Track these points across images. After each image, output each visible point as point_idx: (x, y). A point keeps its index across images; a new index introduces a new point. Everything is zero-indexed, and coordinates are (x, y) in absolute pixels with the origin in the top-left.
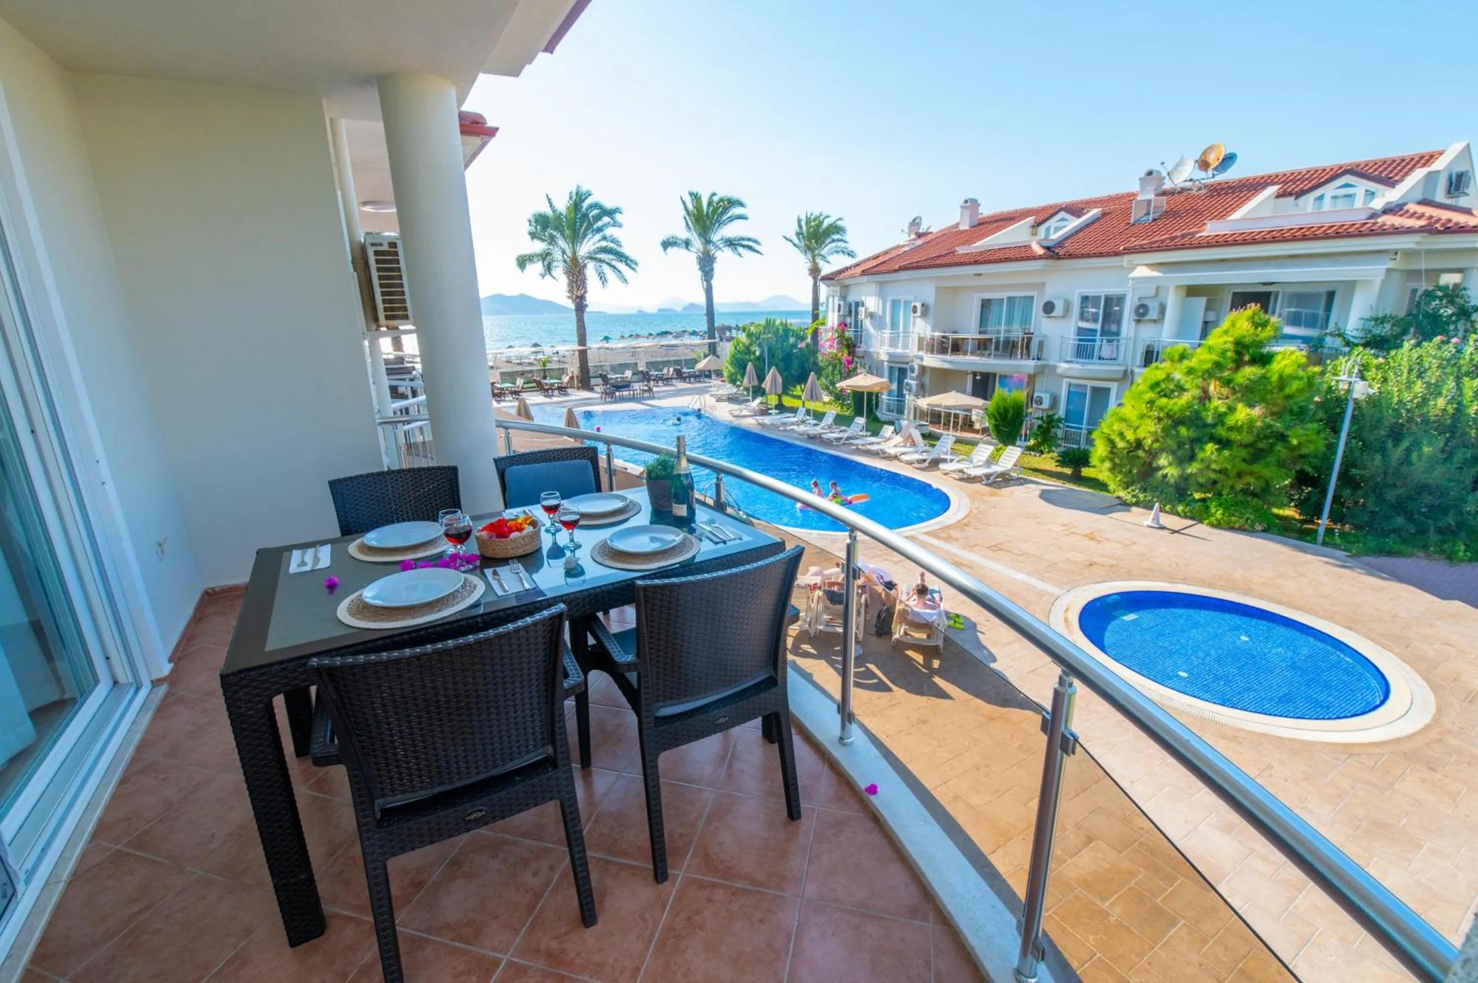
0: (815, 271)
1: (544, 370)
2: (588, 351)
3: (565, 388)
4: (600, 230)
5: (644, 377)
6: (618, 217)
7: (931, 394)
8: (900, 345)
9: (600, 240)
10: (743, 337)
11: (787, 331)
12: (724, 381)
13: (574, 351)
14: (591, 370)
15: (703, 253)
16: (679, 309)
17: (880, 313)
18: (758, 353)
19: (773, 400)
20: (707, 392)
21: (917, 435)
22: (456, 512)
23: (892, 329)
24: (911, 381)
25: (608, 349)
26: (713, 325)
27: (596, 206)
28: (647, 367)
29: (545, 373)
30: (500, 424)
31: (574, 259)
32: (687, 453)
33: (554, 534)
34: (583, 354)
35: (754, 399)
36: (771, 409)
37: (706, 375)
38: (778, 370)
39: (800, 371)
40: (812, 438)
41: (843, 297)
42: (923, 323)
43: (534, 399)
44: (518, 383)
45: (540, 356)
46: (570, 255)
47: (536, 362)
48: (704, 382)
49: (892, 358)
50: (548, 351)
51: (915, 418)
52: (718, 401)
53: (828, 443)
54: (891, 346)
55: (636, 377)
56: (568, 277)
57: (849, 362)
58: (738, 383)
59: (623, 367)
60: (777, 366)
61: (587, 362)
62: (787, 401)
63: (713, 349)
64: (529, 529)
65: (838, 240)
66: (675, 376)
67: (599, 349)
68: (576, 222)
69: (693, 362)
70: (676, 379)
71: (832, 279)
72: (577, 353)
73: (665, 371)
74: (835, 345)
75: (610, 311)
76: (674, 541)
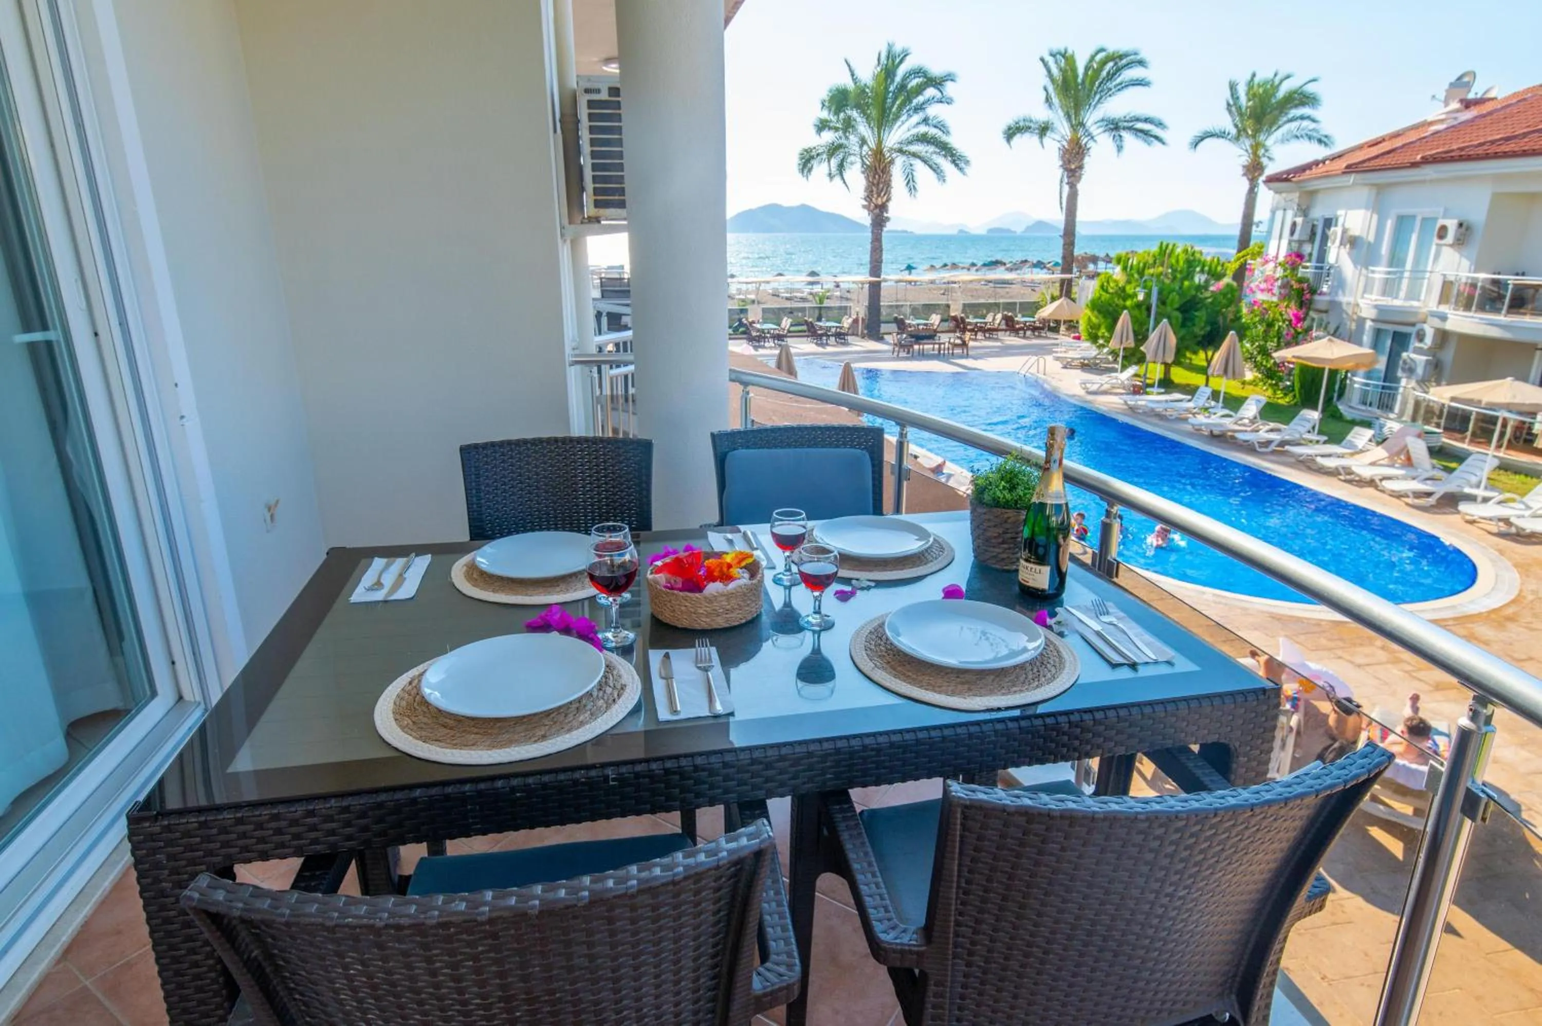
0: (1254, 169)
1: (820, 308)
2: (883, 284)
3: (844, 334)
4: (919, 108)
5: (957, 326)
6: (949, 88)
7: (1454, 380)
8: (1402, 294)
9: (918, 124)
10: (1117, 272)
11: (1192, 263)
12: (1078, 338)
13: (863, 283)
14: (884, 312)
15: (1070, 142)
16: (1019, 229)
17: (1371, 238)
18: (1141, 297)
19: (1156, 372)
20: (1050, 352)
21: (1419, 449)
22: (621, 529)
23: (1391, 264)
24: (1416, 356)
25: (910, 282)
26: (1072, 254)
27: (918, 72)
28: (964, 311)
29: (821, 312)
30: (737, 378)
31: (878, 153)
32: (1066, 462)
33: (788, 588)
34: (875, 289)
35: (1124, 368)
36: (1152, 386)
37: (1051, 326)
38: (1171, 324)
39: (1208, 328)
40: (1220, 437)
41: (1304, 211)
42: (1457, 255)
43: (801, 347)
44: (783, 325)
45: (817, 289)
46: (873, 145)
47: (810, 298)
48: (1046, 338)
49: (1384, 316)
50: (827, 281)
51: (1414, 419)
52: (1065, 367)
53: (1249, 448)
54: (1384, 293)
55: (946, 325)
56: (867, 178)
57: (1299, 319)
58: (1101, 341)
59: (929, 309)
60: (1169, 318)
61: (879, 300)
62: (1179, 375)
63: (1066, 289)
64: (742, 579)
65: (1302, 118)
66: (1004, 327)
67: (898, 281)
68: (886, 98)
69: (1036, 307)
70: (1006, 330)
71: (1287, 180)
72: (867, 286)
73: (989, 318)
74: (1276, 291)
75: (918, 231)
76: (1025, 650)
